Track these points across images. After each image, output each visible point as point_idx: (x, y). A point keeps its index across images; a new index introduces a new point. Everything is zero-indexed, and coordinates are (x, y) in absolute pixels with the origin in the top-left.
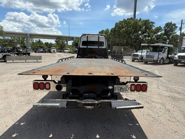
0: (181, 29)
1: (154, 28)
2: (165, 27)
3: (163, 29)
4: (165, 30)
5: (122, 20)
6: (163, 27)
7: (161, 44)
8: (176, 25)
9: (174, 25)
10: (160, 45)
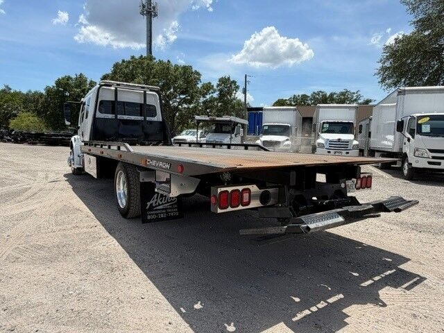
0: (245, 92)
1: (199, 86)
2: (218, 85)
3: (215, 87)
4: (221, 91)
5: (128, 58)
6: (215, 83)
7: (233, 118)
8: (237, 84)
9: (234, 82)
10: (232, 120)
